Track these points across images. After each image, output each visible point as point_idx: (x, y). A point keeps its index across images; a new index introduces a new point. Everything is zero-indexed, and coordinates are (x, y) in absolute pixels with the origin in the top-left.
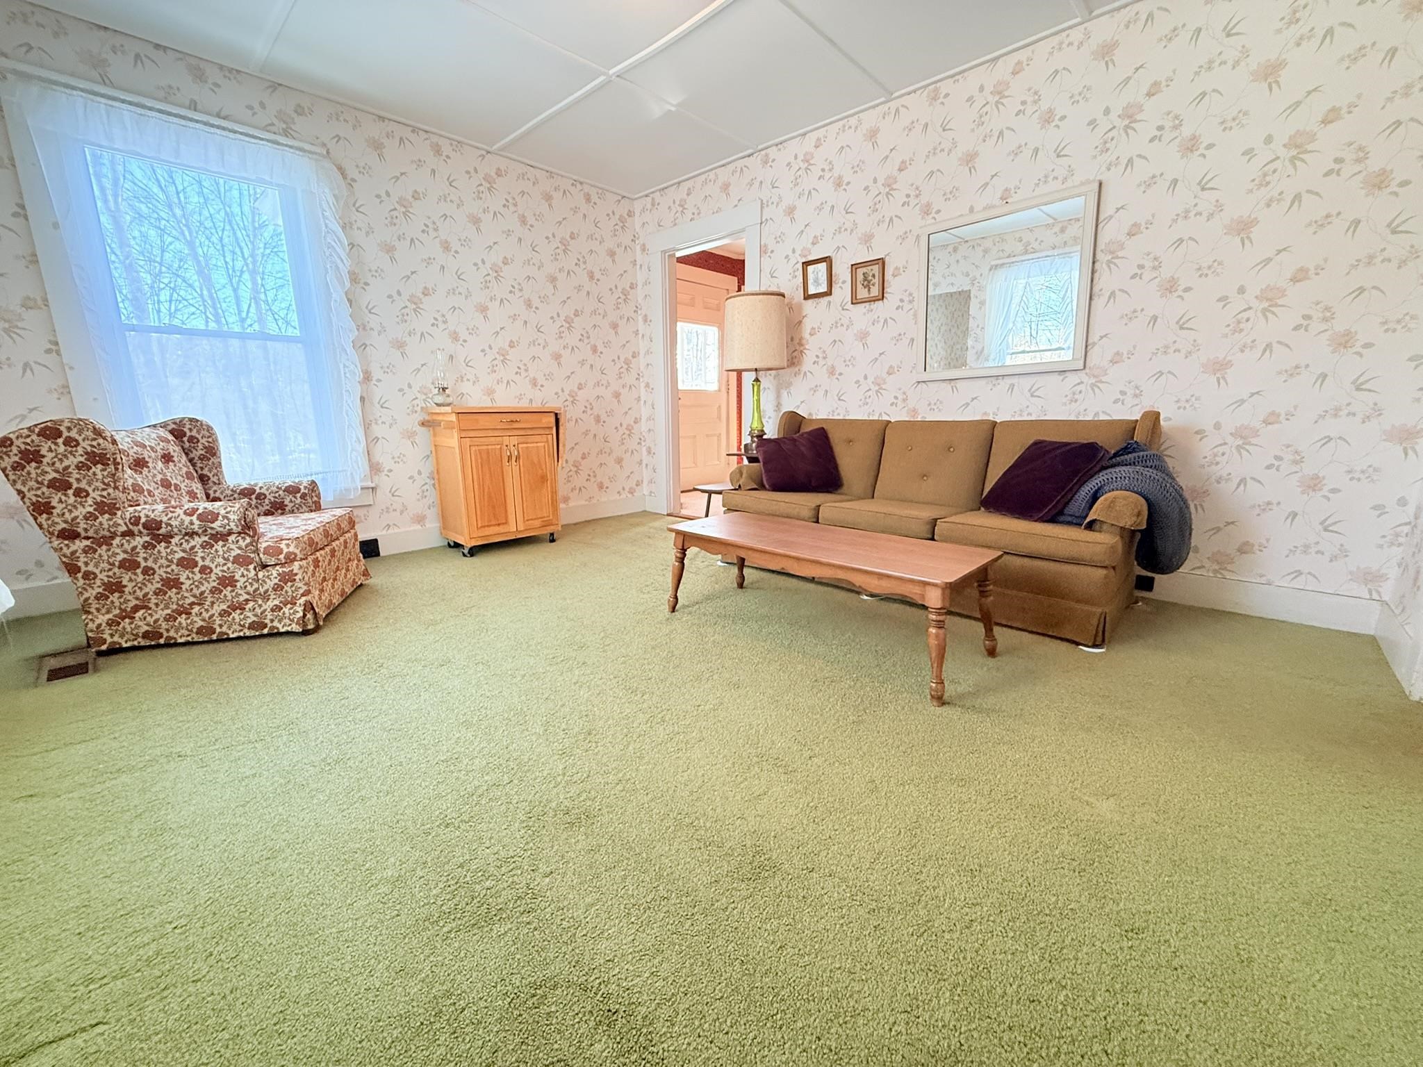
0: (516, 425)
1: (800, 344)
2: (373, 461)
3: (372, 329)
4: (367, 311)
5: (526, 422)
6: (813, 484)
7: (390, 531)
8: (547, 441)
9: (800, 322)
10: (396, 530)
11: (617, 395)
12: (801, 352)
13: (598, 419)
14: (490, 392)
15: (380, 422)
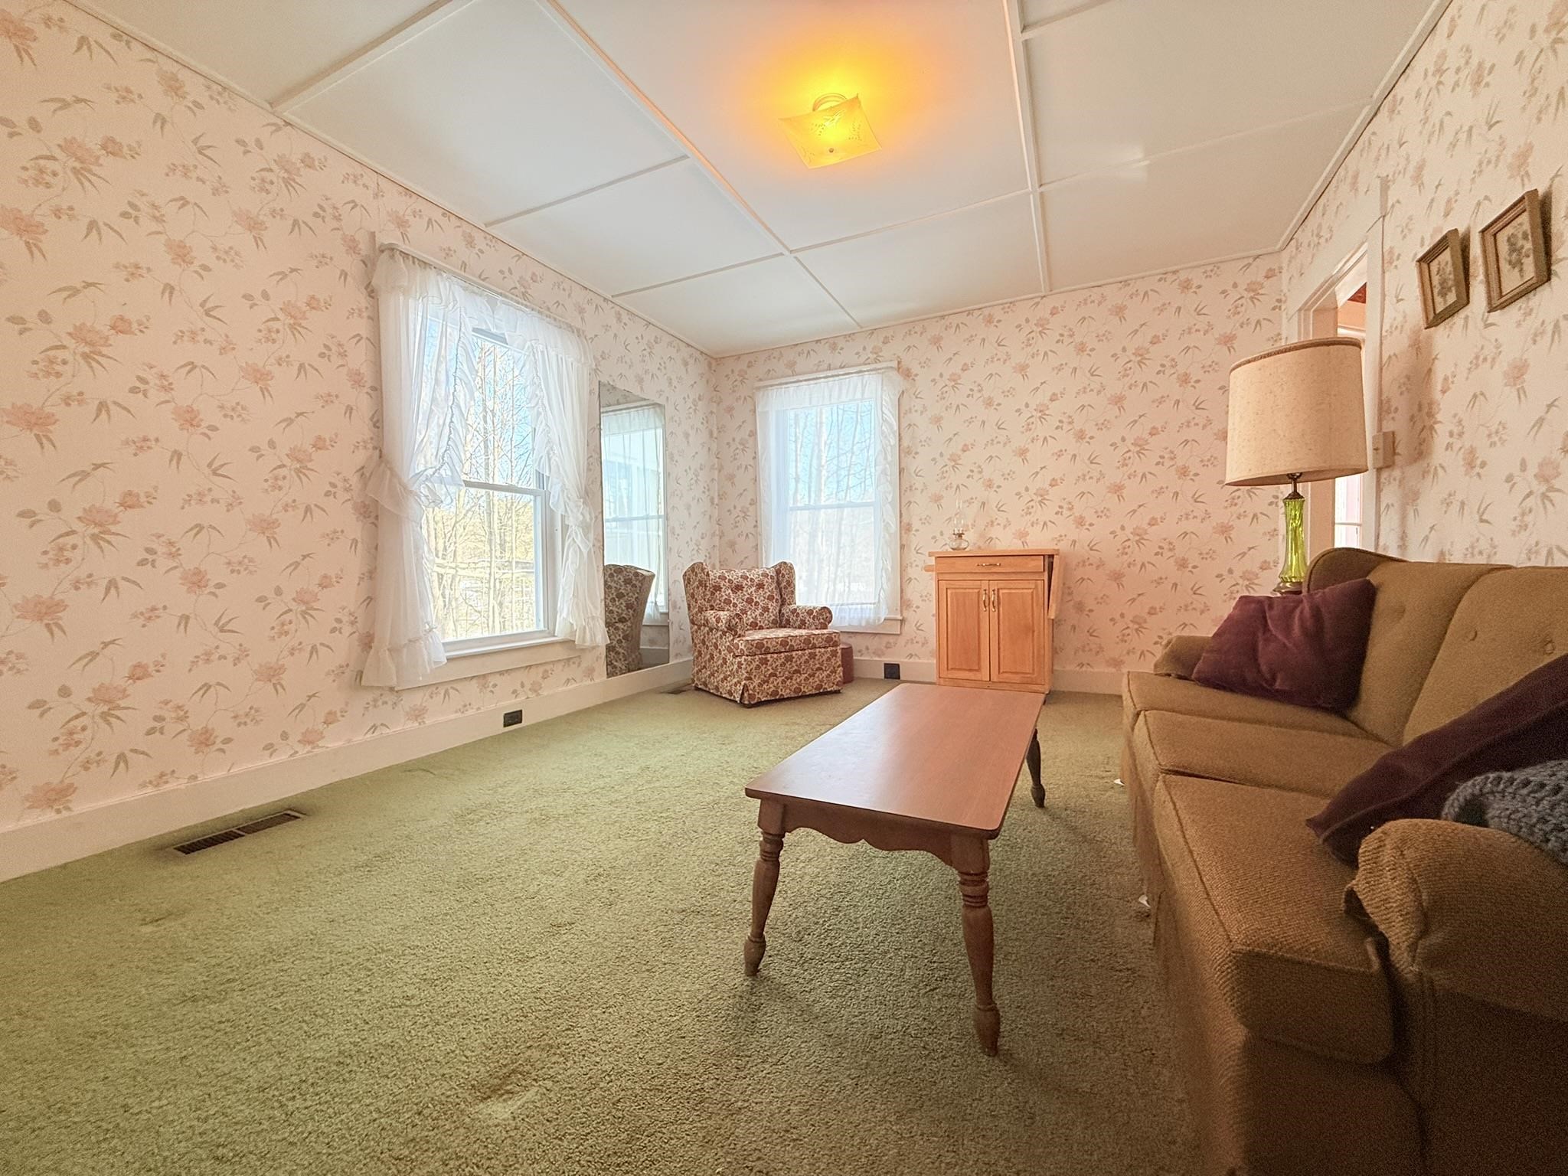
0: (994, 570)
1: (1430, 415)
2: (905, 597)
3: (916, 489)
4: (914, 475)
5: (1008, 566)
6: (1277, 685)
7: (911, 660)
8: (1036, 587)
9: (1430, 370)
10: (917, 660)
11: (1225, 530)
12: (1432, 428)
13: (1182, 564)
14: (1022, 535)
15: (914, 565)
